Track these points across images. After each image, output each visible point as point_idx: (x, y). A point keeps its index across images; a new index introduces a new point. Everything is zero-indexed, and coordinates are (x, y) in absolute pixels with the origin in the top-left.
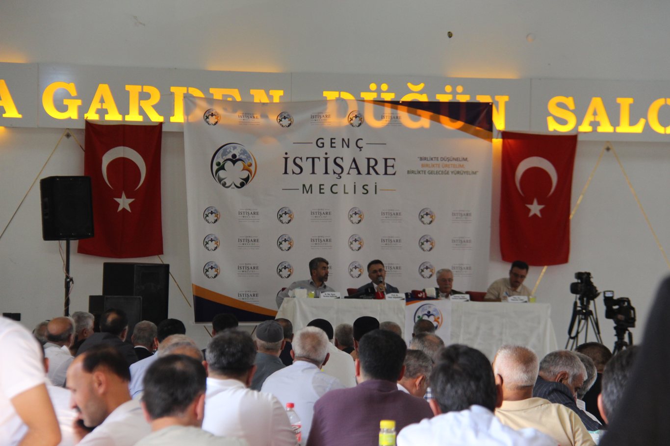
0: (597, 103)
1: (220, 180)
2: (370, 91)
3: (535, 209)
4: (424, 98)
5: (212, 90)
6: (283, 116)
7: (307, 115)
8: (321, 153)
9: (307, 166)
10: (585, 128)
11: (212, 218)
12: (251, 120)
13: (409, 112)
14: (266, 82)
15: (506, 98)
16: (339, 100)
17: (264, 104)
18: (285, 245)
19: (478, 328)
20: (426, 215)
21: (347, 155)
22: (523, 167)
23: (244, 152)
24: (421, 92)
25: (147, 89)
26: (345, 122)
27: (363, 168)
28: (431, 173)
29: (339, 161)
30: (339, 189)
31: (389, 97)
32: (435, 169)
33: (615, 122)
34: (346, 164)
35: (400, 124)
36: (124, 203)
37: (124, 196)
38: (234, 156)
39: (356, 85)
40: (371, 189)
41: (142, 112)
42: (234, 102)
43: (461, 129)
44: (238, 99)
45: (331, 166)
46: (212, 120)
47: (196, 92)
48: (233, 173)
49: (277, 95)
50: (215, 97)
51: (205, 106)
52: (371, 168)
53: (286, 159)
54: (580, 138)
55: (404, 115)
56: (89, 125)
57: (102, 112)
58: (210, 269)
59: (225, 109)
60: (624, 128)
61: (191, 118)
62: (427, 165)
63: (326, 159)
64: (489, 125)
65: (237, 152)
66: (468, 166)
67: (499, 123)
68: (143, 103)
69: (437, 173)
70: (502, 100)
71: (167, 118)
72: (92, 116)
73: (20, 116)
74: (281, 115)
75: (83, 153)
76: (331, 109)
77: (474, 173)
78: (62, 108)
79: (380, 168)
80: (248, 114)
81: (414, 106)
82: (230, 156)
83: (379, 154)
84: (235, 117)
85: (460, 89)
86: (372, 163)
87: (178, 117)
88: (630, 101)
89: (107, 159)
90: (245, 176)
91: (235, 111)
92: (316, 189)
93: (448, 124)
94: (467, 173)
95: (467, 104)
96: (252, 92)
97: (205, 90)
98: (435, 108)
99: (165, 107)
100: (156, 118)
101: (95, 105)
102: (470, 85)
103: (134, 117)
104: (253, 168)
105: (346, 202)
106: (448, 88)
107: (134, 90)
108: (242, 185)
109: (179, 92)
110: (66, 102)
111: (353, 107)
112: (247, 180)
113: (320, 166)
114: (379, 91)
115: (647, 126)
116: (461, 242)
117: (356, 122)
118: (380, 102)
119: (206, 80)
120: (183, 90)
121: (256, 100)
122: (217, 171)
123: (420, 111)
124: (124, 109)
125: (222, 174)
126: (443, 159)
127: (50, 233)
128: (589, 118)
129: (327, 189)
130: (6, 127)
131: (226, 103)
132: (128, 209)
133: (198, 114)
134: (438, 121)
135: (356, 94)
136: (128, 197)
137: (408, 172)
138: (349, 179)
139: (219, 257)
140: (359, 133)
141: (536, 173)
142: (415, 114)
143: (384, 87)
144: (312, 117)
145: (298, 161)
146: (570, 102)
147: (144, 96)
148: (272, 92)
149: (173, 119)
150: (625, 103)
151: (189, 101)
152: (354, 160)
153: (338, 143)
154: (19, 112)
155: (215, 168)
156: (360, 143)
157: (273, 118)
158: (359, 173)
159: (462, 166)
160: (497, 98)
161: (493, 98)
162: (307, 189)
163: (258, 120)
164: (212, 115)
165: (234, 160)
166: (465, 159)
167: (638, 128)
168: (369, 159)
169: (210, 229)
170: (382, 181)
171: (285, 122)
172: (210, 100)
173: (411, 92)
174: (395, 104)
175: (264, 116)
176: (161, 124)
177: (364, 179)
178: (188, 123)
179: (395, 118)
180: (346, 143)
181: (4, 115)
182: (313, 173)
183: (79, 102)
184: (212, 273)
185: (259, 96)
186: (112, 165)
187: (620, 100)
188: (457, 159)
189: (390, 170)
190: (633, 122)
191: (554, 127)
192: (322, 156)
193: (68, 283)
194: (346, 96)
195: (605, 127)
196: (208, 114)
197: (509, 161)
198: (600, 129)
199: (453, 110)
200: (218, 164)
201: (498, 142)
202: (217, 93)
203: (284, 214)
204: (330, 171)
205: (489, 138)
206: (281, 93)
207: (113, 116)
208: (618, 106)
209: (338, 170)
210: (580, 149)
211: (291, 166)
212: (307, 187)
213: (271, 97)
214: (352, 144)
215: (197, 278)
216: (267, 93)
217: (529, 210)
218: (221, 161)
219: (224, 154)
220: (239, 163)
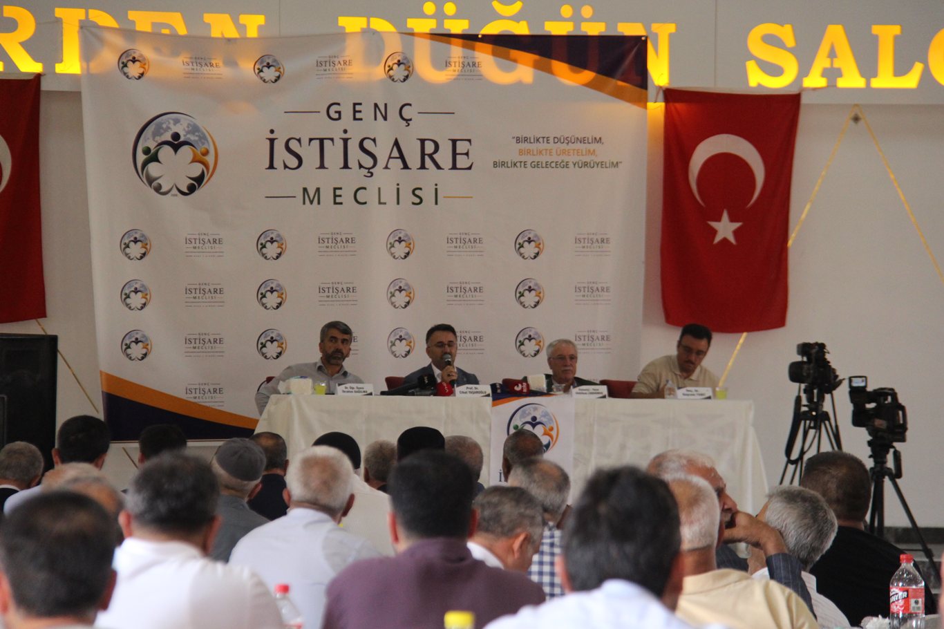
0: (835, 34)
1: (150, 181)
2: (424, 16)
3: (725, 229)
4: (522, 29)
5: (132, 15)
6: (265, 63)
7: (310, 60)
8: (334, 130)
9: (310, 153)
10: (814, 80)
11: (136, 250)
12: (206, 70)
13: (494, 54)
15: (672, 28)
16: (368, 32)
17: (229, 40)
18: (272, 299)
20: (526, 242)
21: (383, 134)
22: (703, 152)
23: (194, 129)
24: (516, 18)
25: (10, 11)
26: (379, 72)
27: (413, 158)
28: (536, 165)
29: (368, 145)
30: (369, 196)
31: (459, 26)
32: (543, 159)
33: (868, 68)
34: (382, 150)
35: (480, 77)
38: (176, 136)
39: (399, 6)
40: (428, 195)
42: (174, 36)
43: (590, 85)
44: (182, 31)
45: (355, 154)
46: (134, 70)
47: (103, 19)
48: (175, 168)
49: (254, 24)
50: (139, 27)
51: (121, 43)
52: (427, 157)
53: (272, 141)
54: (805, 100)
55: (485, 59)
58: (134, 343)
59: (157, 50)
60: (885, 80)
61: (95, 67)
62: (529, 152)
63: (346, 141)
64: (641, 77)
65: (180, 129)
66: (603, 153)
67: (660, 73)
68: (3, 38)
69: (548, 165)
70: (663, 32)
71: (49, 66)
74: (261, 60)
76: (353, 50)
77: (616, 165)
79: (444, 157)
80: (201, 60)
81: (505, 43)
82: (168, 137)
83: (442, 132)
84: (178, 65)
85: (587, 11)
86: (430, 147)
87: (70, 64)
88: (895, 30)
90: (197, 174)
91: (175, 53)
92: (327, 196)
93: (567, 77)
94: (601, 164)
95: (602, 40)
96: (208, 18)
97: (118, 14)
98: (542, 47)
99: (46, 44)
100: (28, 66)
104: (210, 159)
105: (383, 220)
106: (566, 11)
108: (192, 189)
109: (71, 18)
111: (394, 46)
112: (199, 180)
113: (334, 153)
114: (440, 16)
115: (927, 77)
116: (591, 291)
117: (399, 72)
118: (442, 37)
120: (79, 14)
121: (215, 33)
122: (145, 164)
123: (515, 53)
125: (153, 168)
126: (557, 140)
128: (821, 62)
129: (347, 196)
131: (155, 37)
133: (108, 58)
134: (549, 71)
135: (398, 22)
137: (495, 164)
138: (387, 178)
139: (150, 322)
140: (404, 92)
141: (725, 164)
142: (507, 58)
143: (450, 8)
144: (319, 64)
145: (294, 145)
146: (786, 33)
147: (6, 25)
148: (244, 19)
149: (60, 68)
150: (886, 34)
151: (90, 36)
152: (396, 143)
153: (367, 111)
155: (141, 158)
156: (407, 112)
157: (247, 67)
158: (406, 167)
159: (589, 152)
160: (655, 27)
161: (647, 27)
162: (311, 196)
163: (221, 70)
164: (134, 60)
165: (176, 143)
166: (598, 141)
167: (910, 81)
168: (423, 141)
169: (132, 271)
170: (448, 180)
171: (270, 74)
172: (129, 33)
173: (498, 17)
174: (469, 39)
175: (231, 62)
176: (38, 77)
177: (415, 177)
178: (88, 74)
179: (470, 66)
180: (381, 112)
182: (322, 166)
184: (136, 350)
185: (221, 26)
187: (876, 29)
188: (583, 141)
189: (462, 162)
190: (901, 69)
191: (758, 80)
192: (338, 135)
194: (381, 25)
195: (852, 80)
196: (126, 60)
197: (677, 143)
198: (842, 83)
199: (575, 50)
200: (147, 151)
201: (656, 108)
202: (143, 20)
203: (269, 243)
204: (352, 162)
205: (642, 101)
206: (260, 19)
208: (875, 41)
209: (368, 162)
210: (805, 120)
211: (281, 154)
212: (312, 192)
213: (241, 28)
214: (393, 113)
215: (110, 361)
216: (235, 21)
217: (714, 232)
218: (152, 145)
219: (157, 133)
220: (185, 149)
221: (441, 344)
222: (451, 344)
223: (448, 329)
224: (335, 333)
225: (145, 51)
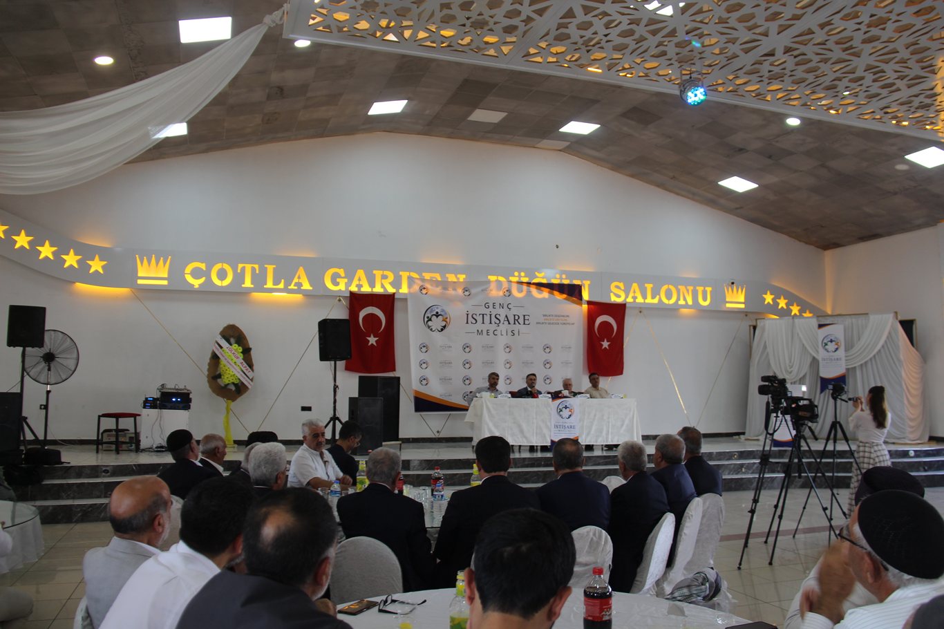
0: (635, 285)
1: (429, 327)
2: (514, 276)
3: (606, 344)
4: (544, 281)
5: (424, 274)
6: (465, 290)
7: (479, 289)
8: (487, 311)
9: (479, 319)
10: (630, 300)
11: (424, 349)
12: (447, 292)
13: (537, 288)
14: (456, 270)
15: (589, 282)
16: (497, 281)
17: (454, 282)
18: (467, 366)
19: (595, 416)
20: (547, 348)
21: (502, 313)
22: (599, 320)
23: (443, 311)
24: (543, 278)
25: (386, 273)
26: (501, 293)
27: (512, 321)
28: (549, 324)
29: (498, 316)
30: (498, 333)
31: (525, 280)
32: (552, 322)
33: (645, 297)
34: (502, 318)
35: (532, 296)
36: (372, 340)
37: (372, 335)
38: (437, 313)
39: (507, 273)
40: (516, 333)
41: (383, 286)
42: (437, 281)
43: (565, 299)
44: (439, 279)
45: (494, 319)
46: (424, 291)
47: (415, 275)
48: (437, 323)
49: (462, 277)
50: (426, 278)
51: (420, 283)
52: (516, 321)
53: (468, 314)
54: (627, 305)
55: (534, 290)
56: (351, 293)
57: (359, 286)
58: (423, 380)
59: (432, 285)
60: (649, 300)
61: (412, 290)
62: (547, 319)
63: (491, 315)
64: (580, 297)
65: (438, 310)
66: (570, 320)
67: (586, 296)
68: (383, 281)
69: (553, 324)
70: (587, 283)
71: (398, 290)
72: (354, 288)
73: (311, 288)
74: (464, 289)
75: (348, 311)
76: (493, 286)
77: (573, 324)
78: (337, 284)
79: (521, 321)
80: (445, 288)
81: (540, 285)
82: (435, 313)
83: (521, 312)
84: (438, 290)
85: (564, 276)
86: (517, 318)
87: (404, 289)
88: (651, 285)
89: (362, 314)
90: (444, 325)
91: (437, 287)
92: (485, 332)
93: (559, 297)
94: (569, 324)
95: (569, 285)
96: (447, 275)
97: (420, 274)
98: (551, 287)
99: (397, 283)
100: (391, 290)
101: (355, 282)
102: (569, 274)
103: (378, 289)
104: (448, 320)
105: (502, 340)
106: (558, 276)
107: (378, 273)
108: (442, 330)
109: (404, 275)
110: (338, 280)
111: (505, 285)
112: (445, 327)
113: (487, 319)
114: (520, 276)
115: (660, 300)
116: (566, 363)
117: (507, 294)
118: (521, 283)
119: (421, 268)
120: (408, 273)
121: (450, 280)
122: (427, 322)
123: (543, 288)
124: (372, 285)
125: (430, 323)
126: (556, 316)
127: (324, 356)
128: (631, 295)
129: (491, 333)
130: (304, 295)
131: (431, 281)
132: (375, 344)
133: (416, 288)
134: (553, 294)
135: (507, 278)
136: (375, 337)
137: (537, 323)
138: (504, 327)
139: (428, 373)
140: (509, 300)
141: (605, 325)
142: (540, 289)
143: (523, 274)
144: (482, 290)
145: (474, 316)
146: (621, 285)
147: (384, 277)
148: (459, 276)
149: (401, 291)
150: (649, 286)
151: (411, 281)
152: (506, 316)
153: (497, 306)
154: (311, 286)
155: (426, 320)
156: (510, 306)
157: (460, 291)
158: (509, 323)
159: (566, 320)
160: (584, 282)
161: (582, 282)
162: (480, 333)
163: (451, 292)
164: (424, 288)
165: (437, 315)
166: (568, 316)
167: (656, 301)
168: (514, 315)
169: (423, 356)
170: (522, 328)
171: (467, 293)
172: (423, 280)
173: (537, 277)
174: (529, 284)
175: (454, 289)
176: (394, 294)
177: (512, 327)
178: (410, 293)
179: (529, 292)
180: (502, 306)
181: (302, 288)
182: (483, 323)
183: (346, 280)
184: (424, 382)
185: (451, 278)
186: (365, 318)
187: (646, 285)
188: (563, 316)
189: (527, 322)
190: (653, 297)
191: (614, 299)
192: (488, 313)
193: (336, 388)
194: (501, 279)
195: (640, 300)
196: (422, 288)
197: (591, 318)
198: (637, 301)
199: (561, 288)
200: (428, 317)
201: (585, 307)
202: (427, 276)
203: (466, 347)
204: (493, 322)
205: (581, 304)
206: (464, 276)
207: (366, 289)
208: (646, 288)
209: (498, 322)
210: (627, 311)
211: (470, 319)
212: (480, 331)
213: (458, 279)
214: (505, 307)
215: (416, 386)
216: (456, 276)
217: (602, 345)
218: (430, 316)
219: (431, 312)
220: (440, 317)
221: (531, 379)
222: (535, 380)
223: (534, 375)
224: (494, 376)
225: (428, 285)
